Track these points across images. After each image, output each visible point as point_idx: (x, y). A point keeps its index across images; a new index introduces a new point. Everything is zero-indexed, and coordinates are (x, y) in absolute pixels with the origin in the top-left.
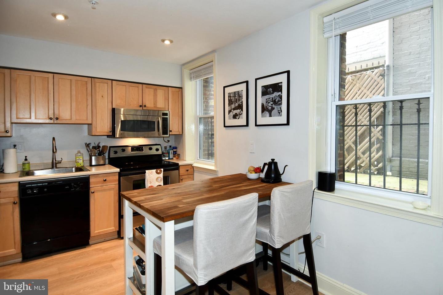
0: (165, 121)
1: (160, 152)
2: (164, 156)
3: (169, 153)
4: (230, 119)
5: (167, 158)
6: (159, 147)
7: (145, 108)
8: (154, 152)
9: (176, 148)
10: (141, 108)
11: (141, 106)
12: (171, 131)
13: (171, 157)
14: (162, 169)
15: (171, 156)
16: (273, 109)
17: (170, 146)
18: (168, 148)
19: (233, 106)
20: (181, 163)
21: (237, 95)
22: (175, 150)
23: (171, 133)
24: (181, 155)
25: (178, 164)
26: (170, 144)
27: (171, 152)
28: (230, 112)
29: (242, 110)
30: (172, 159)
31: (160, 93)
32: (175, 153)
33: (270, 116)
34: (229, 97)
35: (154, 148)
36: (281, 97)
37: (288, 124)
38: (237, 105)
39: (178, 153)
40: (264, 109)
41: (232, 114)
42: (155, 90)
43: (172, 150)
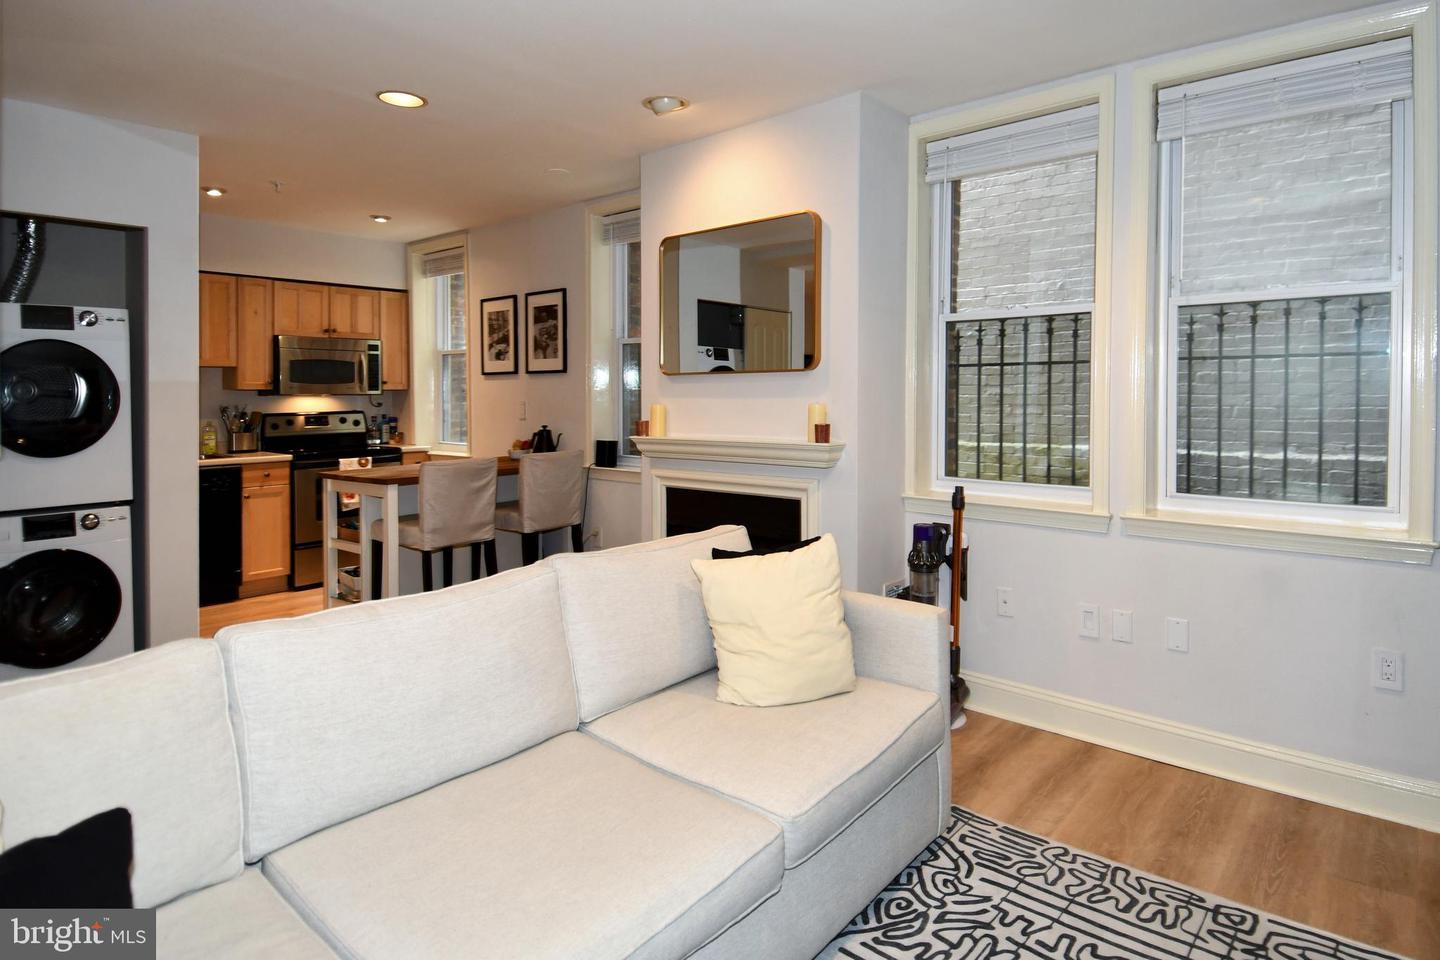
0: (374, 361)
1: (361, 428)
2: (373, 438)
3: (380, 430)
4: (491, 360)
5: (378, 441)
6: (359, 417)
7: (335, 336)
8: (348, 428)
9: (395, 420)
10: (326, 336)
11: (326, 331)
12: (384, 383)
13: (385, 440)
14: (370, 458)
15: (385, 438)
16: (548, 345)
17: (384, 416)
18: (380, 420)
19: (496, 337)
20: (404, 448)
21: (501, 319)
22: (393, 424)
23: (386, 387)
24: (405, 433)
25: (399, 449)
26: (382, 411)
27: (385, 427)
28: (491, 346)
29: (508, 345)
30: (387, 443)
31: (364, 301)
32: (393, 430)
33: (545, 357)
34: (490, 319)
35: (351, 418)
36: (556, 327)
37: (565, 370)
38: (501, 335)
39: (400, 430)
40: (537, 346)
41: (494, 351)
42: (354, 297)
43: (388, 423)
